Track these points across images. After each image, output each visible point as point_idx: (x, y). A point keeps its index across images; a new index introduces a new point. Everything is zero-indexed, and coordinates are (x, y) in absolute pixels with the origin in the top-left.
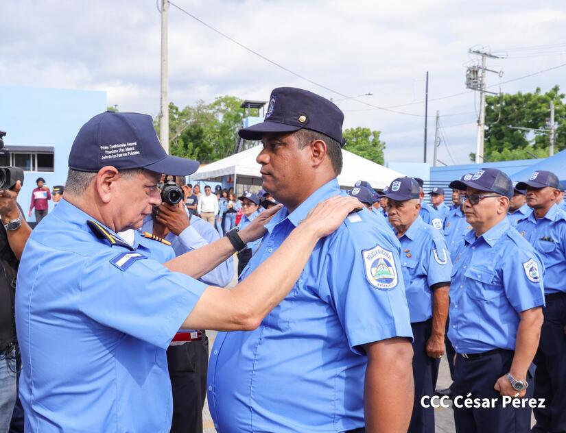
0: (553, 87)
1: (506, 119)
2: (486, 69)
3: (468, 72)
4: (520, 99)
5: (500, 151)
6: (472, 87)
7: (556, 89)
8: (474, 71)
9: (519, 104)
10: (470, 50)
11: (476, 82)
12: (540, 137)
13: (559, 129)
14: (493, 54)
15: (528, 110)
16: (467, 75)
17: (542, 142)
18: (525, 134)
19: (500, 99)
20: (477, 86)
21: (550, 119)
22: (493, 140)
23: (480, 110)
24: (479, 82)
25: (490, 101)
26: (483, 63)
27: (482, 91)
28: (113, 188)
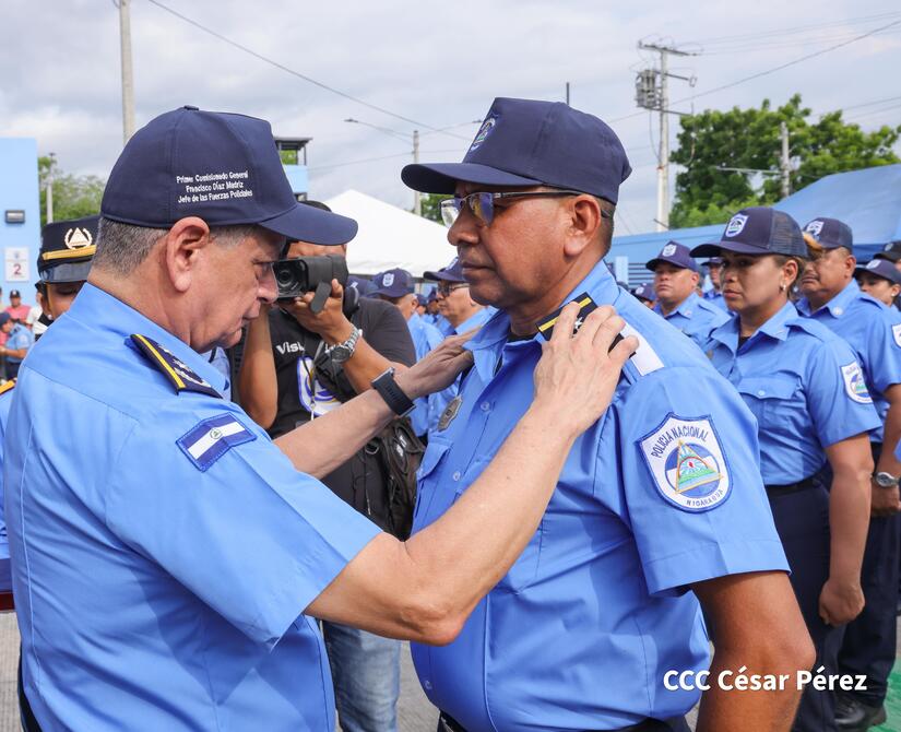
0: (792, 96)
1: (716, 153)
2: (666, 74)
3: (640, 80)
4: (737, 120)
5: (703, 208)
6: (645, 104)
7: (796, 101)
8: (648, 78)
9: (736, 127)
10: (640, 43)
11: (653, 96)
12: (771, 183)
13: (802, 168)
14: (679, 50)
15: (751, 138)
16: (638, 85)
17: (774, 192)
18: (749, 178)
19: (704, 120)
20: (654, 102)
21: (781, 154)
22: (695, 190)
23: (661, 143)
24: (658, 96)
25: (688, 125)
26: (663, 64)
27: (662, 111)
28: (196, 261)
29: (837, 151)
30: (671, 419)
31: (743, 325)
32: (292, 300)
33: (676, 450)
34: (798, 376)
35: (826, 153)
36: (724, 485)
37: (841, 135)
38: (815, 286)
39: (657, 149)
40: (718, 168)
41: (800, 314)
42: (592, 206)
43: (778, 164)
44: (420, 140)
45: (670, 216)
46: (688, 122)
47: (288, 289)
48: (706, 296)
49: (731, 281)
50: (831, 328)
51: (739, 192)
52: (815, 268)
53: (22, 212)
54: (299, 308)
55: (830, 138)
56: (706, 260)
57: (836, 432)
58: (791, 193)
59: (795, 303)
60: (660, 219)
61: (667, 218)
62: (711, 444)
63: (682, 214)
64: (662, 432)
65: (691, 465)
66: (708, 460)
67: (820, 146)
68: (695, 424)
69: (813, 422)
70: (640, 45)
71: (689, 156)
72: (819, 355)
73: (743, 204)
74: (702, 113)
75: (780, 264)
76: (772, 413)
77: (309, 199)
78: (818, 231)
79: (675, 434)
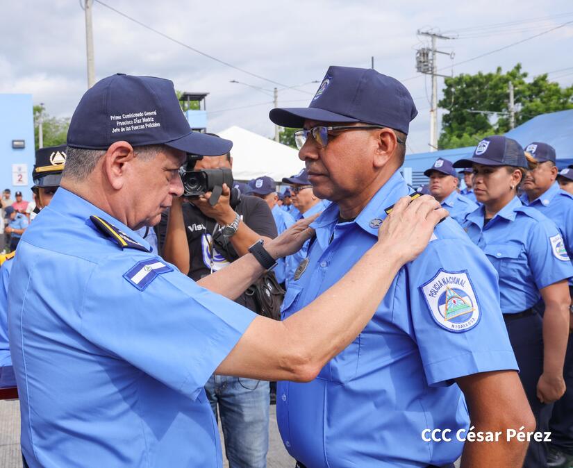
0: (515, 65)
1: (467, 101)
2: (436, 51)
3: (418, 55)
4: (481, 80)
5: (459, 136)
6: (422, 70)
7: (518, 68)
8: (424, 54)
9: (480, 85)
10: (419, 31)
11: (427, 65)
12: (502, 119)
13: (522, 111)
14: (443, 35)
15: (489, 91)
16: (417, 58)
17: (505, 126)
18: (488, 117)
19: (460, 80)
20: (428, 69)
21: (509, 102)
22: (455, 125)
23: (433, 95)
24: (430, 65)
25: (449, 83)
26: (433, 44)
27: (433, 75)
28: (126, 170)
29: (545, 100)
30: (442, 273)
31: (487, 211)
32: (197, 197)
33: (445, 293)
34: (522, 244)
35: (538, 101)
36: (476, 315)
37: (547, 89)
38: (531, 186)
39: (430, 98)
40: (469, 111)
41: (523, 204)
42: (391, 135)
43: (507, 108)
44: (278, 94)
45: (439, 141)
46: (449, 82)
47: (195, 190)
48: (462, 192)
49: (479, 183)
50: (542, 212)
51: (482, 126)
52: (532, 175)
53: (23, 141)
54: (202, 202)
55: (540, 91)
56: (462, 169)
57: (547, 279)
58: (516, 126)
59: (519, 196)
60: (432, 144)
61: (436, 143)
62: (467, 288)
63: (446, 140)
64: (436, 281)
65: (454, 302)
66: (466, 299)
67: (534, 97)
68: (457, 276)
69: (532, 273)
70: (419, 33)
71: (450, 103)
72: (536, 230)
73: (485, 134)
74: (459, 76)
75: (510, 172)
76: (505, 267)
77: (207, 132)
78: (534, 151)
79: (444, 282)
